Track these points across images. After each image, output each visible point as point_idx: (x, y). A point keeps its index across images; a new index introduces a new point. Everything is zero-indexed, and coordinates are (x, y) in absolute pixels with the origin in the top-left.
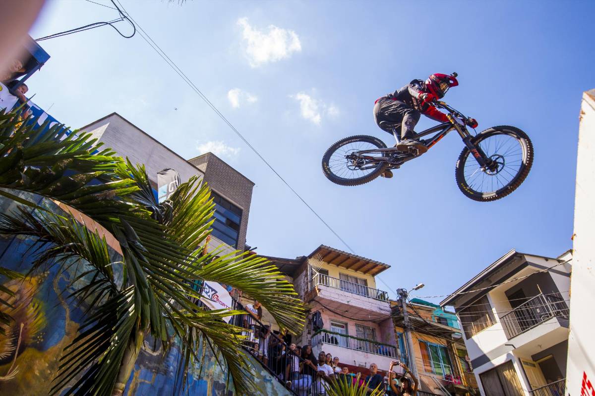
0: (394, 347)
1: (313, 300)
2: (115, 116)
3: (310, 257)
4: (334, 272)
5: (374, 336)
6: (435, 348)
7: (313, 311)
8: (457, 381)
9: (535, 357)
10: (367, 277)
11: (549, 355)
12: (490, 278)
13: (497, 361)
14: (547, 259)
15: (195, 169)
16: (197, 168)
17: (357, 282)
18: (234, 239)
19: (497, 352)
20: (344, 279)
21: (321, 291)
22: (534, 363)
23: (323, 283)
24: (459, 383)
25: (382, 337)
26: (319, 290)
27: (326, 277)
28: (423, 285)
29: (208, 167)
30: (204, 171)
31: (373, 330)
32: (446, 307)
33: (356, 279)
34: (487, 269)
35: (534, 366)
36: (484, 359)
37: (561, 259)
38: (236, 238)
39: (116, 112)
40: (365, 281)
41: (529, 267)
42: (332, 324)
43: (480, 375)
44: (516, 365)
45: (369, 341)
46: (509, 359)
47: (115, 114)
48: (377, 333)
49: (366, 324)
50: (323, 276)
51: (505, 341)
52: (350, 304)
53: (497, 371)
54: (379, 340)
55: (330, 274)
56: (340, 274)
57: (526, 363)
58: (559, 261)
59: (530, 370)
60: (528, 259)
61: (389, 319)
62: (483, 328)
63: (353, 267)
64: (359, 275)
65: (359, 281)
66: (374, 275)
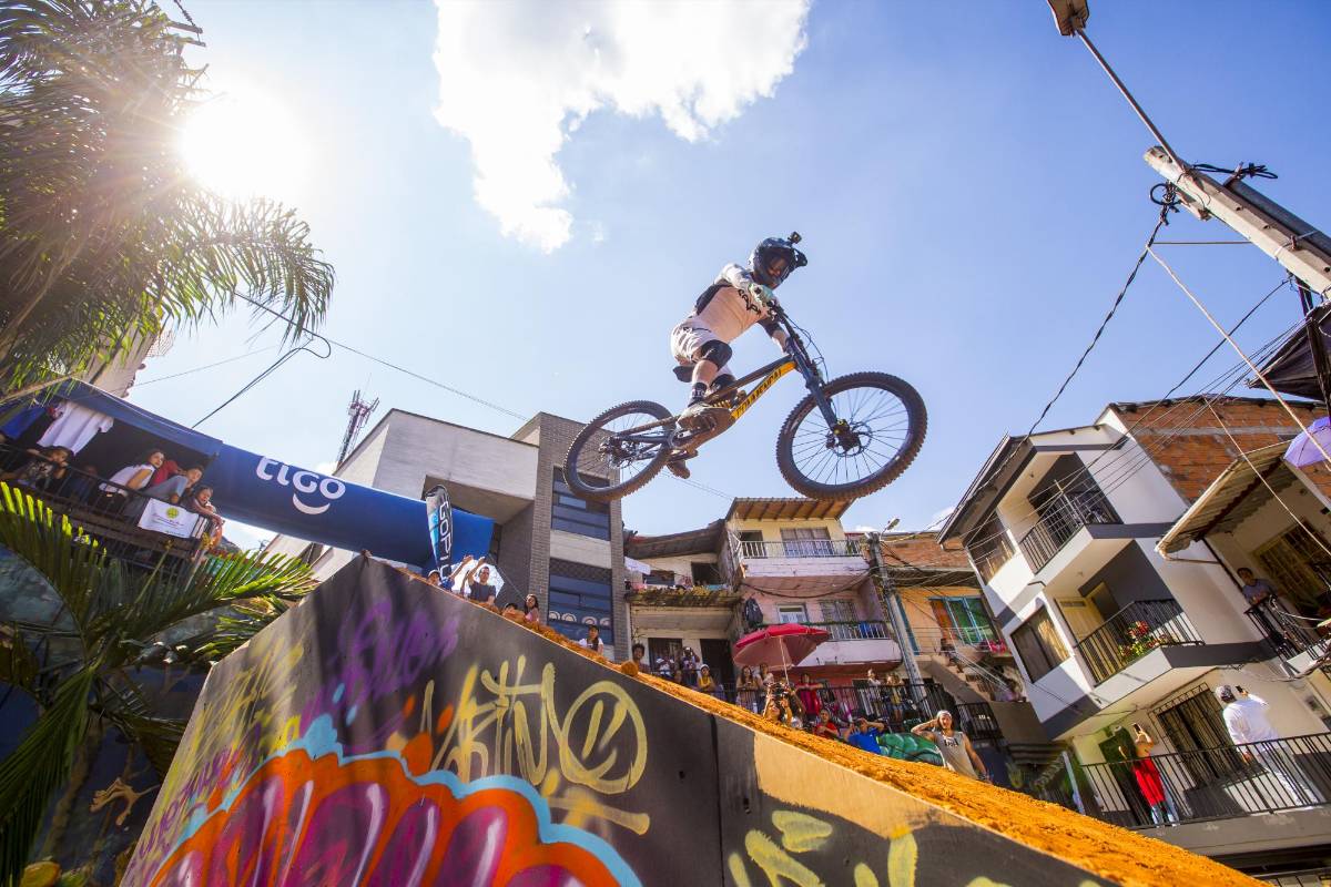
0: (881, 622)
1: (740, 584)
2: (394, 413)
3: (729, 518)
4: (771, 531)
5: (852, 611)
6: (957, 605)
7: (746, 598)
8: (998, 647)
9: (1084, 590)
10: (827, 523)
11: (1098, 584)
12: (993, 484)
13: (1024, 614)
14: (1072, 431)
15: (522, 446)
16: (525, 444)
17: (812, 535)
18: (604, 527)
19: (1022, 599)
20: (789, 538)
21: (749, 568)
22: (1084, 599)
23: (756, 554)
24: (1002, 650)
25: (865, 610)
26: (746, 567)
27: (759, 545)
28: (898, 520)
29: (542, 435)
30: (537, 443)
31: (850, 603)
32: (946, 542)
33: (810, 530)
34: (981, 473)
35: (1083, 604)
36: (1008, 614)
37: (1101, 423)
38: (607, 525)
39: (396, 407)
40: (826, 529)
41: (1039, 454)
42: (782, 610)
43: (1012, 635)
44: (1051, 612)
45: (837, 623)
46: (1040, 606)
47: (393, 410)
48: (857, 606)
49: (835, 597)
50: (748, 544)
51: (1031, 577)
52: (799, 574)
53: (1029, 627)
54: (861, 617)
55: (766, 538)
56: (781, 531)
57: (1068, 604)
58: (1097, 428)
59: (1075, 614)
60: (1035, 442)
61: (866, 581)
62: (1002, 563)
63: (798, 514)
64: (814, 523)
65: (815, 532)
66: (837, 516)
